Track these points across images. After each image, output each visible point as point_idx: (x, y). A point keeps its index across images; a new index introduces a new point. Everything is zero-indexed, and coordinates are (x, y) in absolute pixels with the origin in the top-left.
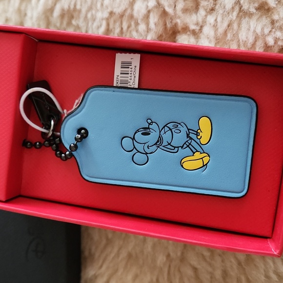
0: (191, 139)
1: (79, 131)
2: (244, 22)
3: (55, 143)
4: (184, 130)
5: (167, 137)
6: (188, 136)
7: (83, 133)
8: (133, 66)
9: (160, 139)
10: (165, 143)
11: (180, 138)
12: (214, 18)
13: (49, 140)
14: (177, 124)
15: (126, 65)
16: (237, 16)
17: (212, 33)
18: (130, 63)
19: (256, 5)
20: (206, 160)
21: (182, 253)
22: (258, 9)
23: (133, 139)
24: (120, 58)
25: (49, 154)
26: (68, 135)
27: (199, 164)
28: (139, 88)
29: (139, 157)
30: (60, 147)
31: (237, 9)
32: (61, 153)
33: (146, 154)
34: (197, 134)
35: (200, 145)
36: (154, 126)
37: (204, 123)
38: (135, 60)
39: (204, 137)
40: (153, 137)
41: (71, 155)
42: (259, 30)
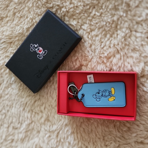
0: (110, 93)
1: (82, 95)
2: (99, 65)
3: (76, 98)
4: (108, 92)
5: (104, 94)
6: (109, 93)
7: (83, 95)
8: (92, 78)
9: (102, 95)
10: (104, 95)
11: (107, 94)
12: (91, 63)
13: (75, 97)
14: (106, 90)
15: (90, 78)
16: (97, 64)
17: (90, 67)
18: (91, 77)
19: (102, 61)
20: (114, 98)
21: (81, 125)
22: (102, 62)
23: (96, 95)
24: (88, 76)
25: (75, 101)
26: (80, 96)
27: (113, 99)
28: (94, 83)
29: (98, 100)
30: (78, 99)
31: (97, 62)
32: (78, 100)
33: (99, 98)
34: (111, 92)
35: (112, 95)
36: (100, 91)
37: (113, 89)
38: (92, 76)
39: (113, 93)
40: (101, 94)
41: (81, 101)
42: (102, 68)
